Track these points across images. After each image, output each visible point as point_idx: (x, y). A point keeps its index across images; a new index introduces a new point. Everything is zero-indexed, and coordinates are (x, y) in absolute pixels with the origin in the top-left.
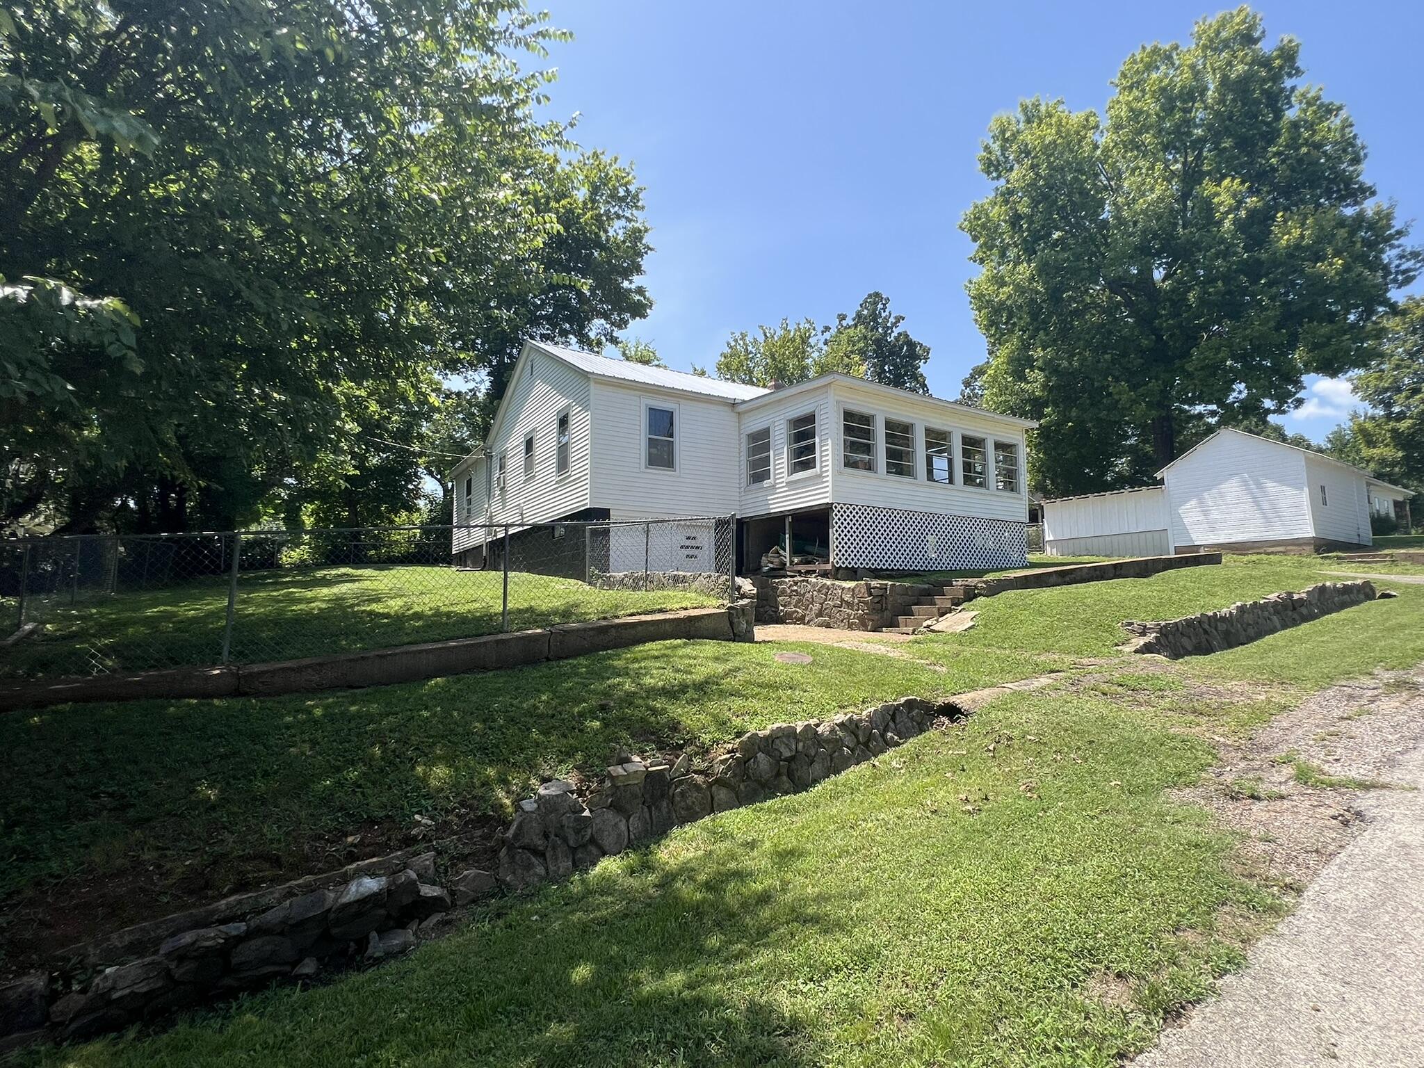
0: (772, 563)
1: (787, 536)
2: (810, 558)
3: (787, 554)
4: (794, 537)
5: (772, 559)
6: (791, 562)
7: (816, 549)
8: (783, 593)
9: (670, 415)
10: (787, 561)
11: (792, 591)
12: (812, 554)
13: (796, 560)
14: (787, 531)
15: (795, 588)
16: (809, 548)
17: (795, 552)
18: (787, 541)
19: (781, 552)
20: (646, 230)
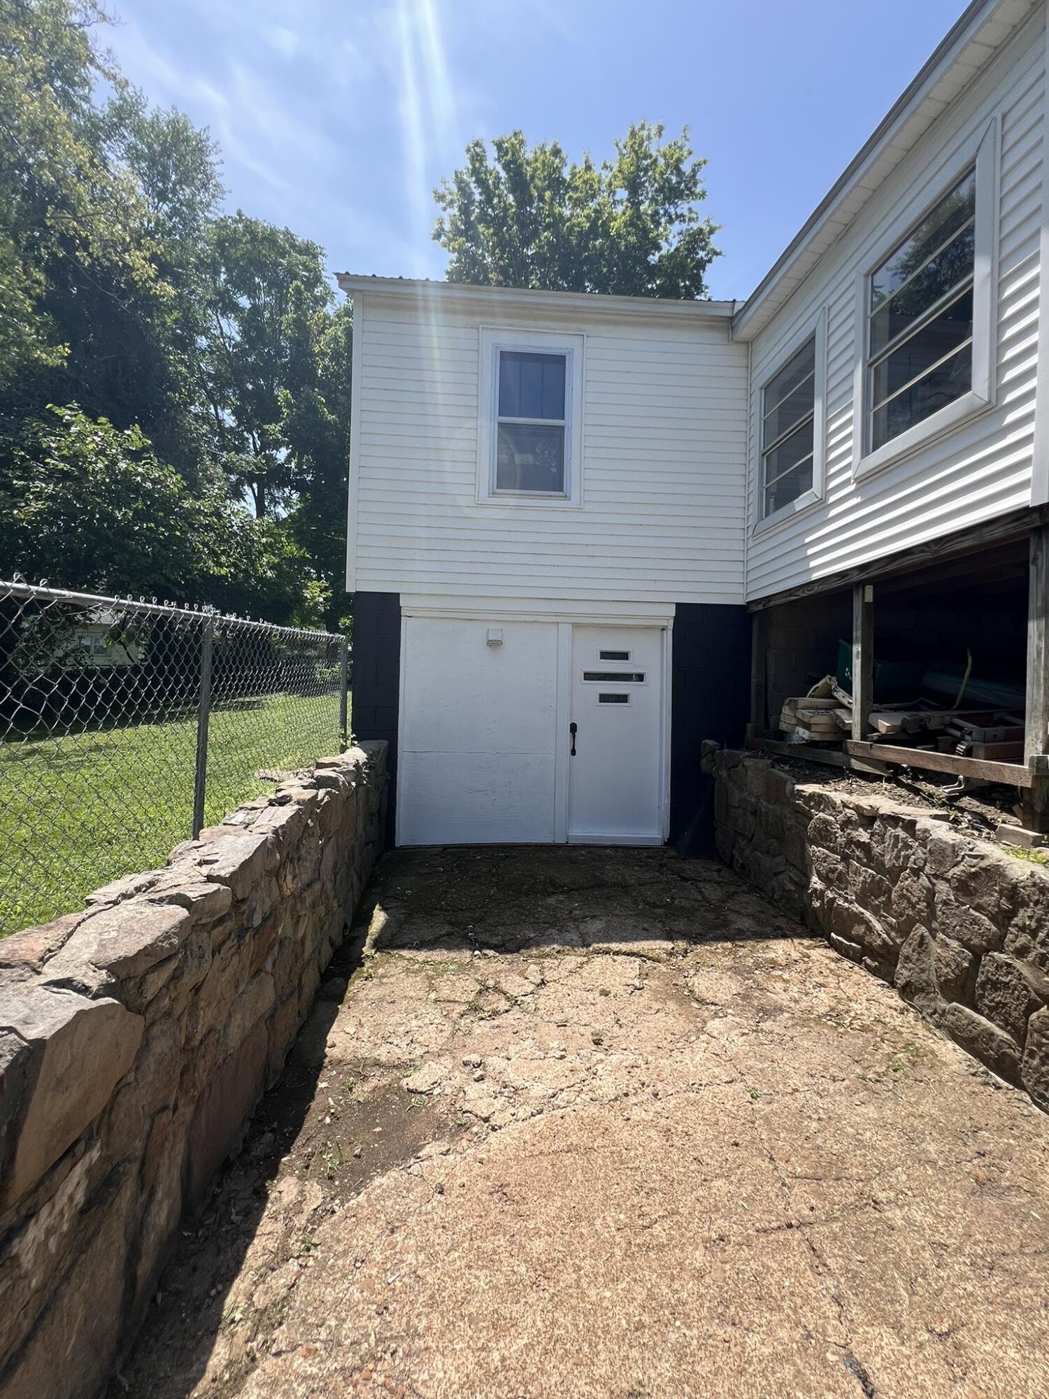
0: (807, 726)
1: (857, 648)
2: (935, 719)
3: (855, 700)
4: (877, 653)
5: (806, 715)
6: (868, 729)
7: (963, 686)
8: (824, 835)
9: (559, 361)
10: (854, 721)
11: (851, 842)
12: (945, 701)
13: (883, 725)
14: (857, 633)
15: (863, 836)
16: (938, 682)
17: (877, 697)
18: (857, 663)
19: (840, 695)
20: (711, 231)
